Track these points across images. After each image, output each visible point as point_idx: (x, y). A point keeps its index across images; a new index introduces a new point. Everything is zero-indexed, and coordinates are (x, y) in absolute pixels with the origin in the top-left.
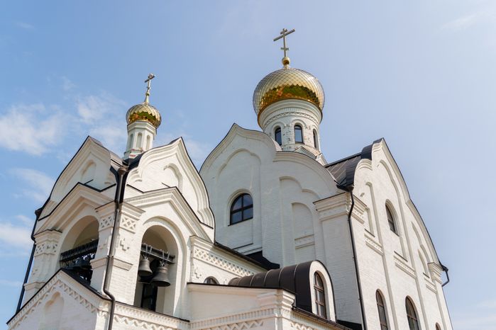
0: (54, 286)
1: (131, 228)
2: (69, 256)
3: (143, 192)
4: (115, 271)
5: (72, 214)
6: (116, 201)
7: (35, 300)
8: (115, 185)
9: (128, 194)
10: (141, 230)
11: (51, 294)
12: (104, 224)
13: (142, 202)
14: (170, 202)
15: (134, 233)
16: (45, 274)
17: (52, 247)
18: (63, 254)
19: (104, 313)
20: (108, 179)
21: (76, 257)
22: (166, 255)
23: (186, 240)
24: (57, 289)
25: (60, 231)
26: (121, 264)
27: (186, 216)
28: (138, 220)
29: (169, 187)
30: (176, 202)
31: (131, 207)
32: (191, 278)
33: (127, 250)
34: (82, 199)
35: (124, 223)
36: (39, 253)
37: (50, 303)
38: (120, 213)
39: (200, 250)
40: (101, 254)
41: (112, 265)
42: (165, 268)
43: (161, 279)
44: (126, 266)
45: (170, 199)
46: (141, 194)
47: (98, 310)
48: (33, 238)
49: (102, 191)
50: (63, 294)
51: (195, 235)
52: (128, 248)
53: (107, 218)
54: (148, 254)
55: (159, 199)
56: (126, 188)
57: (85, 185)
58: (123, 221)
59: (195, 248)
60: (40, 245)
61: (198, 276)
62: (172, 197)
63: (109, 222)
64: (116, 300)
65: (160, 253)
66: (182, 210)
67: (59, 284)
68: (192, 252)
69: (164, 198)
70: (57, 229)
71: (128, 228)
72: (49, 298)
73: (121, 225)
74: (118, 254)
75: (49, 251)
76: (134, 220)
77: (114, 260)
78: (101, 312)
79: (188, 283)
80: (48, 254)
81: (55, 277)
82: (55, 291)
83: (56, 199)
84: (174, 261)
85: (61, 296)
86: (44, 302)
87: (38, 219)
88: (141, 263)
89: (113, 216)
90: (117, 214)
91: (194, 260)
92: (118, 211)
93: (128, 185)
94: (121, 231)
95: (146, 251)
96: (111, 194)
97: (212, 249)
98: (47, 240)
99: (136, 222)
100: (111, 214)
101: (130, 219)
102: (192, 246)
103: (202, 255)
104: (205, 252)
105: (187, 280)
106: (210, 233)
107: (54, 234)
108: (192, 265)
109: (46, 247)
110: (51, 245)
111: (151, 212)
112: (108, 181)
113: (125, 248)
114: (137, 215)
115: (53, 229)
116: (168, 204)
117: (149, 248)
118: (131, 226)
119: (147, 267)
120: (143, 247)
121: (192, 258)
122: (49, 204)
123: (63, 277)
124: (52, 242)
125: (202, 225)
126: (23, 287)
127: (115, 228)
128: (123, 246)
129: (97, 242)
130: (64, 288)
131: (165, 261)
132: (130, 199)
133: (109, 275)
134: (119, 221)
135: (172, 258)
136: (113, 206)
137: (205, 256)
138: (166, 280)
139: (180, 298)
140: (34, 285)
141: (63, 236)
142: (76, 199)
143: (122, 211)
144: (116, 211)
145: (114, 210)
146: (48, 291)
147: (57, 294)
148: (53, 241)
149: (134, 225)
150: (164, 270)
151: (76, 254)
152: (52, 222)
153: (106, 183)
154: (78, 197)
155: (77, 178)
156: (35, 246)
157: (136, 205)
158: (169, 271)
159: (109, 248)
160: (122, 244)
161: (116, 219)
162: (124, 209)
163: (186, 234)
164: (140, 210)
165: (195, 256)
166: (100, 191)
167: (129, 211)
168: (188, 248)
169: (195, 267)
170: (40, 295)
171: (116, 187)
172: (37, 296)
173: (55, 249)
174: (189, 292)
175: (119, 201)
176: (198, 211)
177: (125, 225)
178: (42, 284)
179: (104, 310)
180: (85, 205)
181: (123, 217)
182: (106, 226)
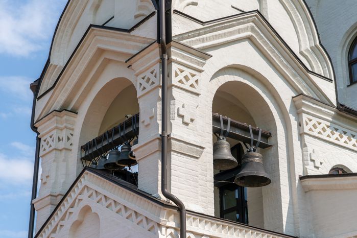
0: (80, 197)
1: (192, 86)
2: (95, 149)
3: (202, 23)
4: (176, 160)
5: (89, 79)
6: (159, 40)
7: (53, 223)
8: (153, 14)
9: (178, 27)
10: (208, 88)
11: (76, 210)
12: (144, 84)
13: (203, 40)
14: (249, 39)
15: (197, 95)
16: (62, 181)
17: (65, 139)
18: (84, 148)
19: (169, 231)
20: (140, 8)
21: (106, 149)
22: (256, 133)
23: (288, 104)
24: (86, 201)
25: (74, 111)
26: (185, 148)
27: (281, 62)
28: (200, 71)
29: (244, 13)
30: (261, 38)
31: (187, 49)
32: (305, 170)
33: (191, 125)
34: (101, 51)
35: (179, 78)
36: (47, 150)
37: (78, 224)
38: (170, 61)
39: (315, 120)
40: (147, 134)
41: (170, 150)
42: (257, 154)
43: (255, 173)
44: (193, 152)
45: (249, 33)
46: (199, 26)
47: (159, 225)
48: (34, 128)
49: (132, 29)
50: (95, 207)
51: (302, 94)
52: (192, 120)
53: (148, 74)
54: (225, 132)
55: (231, 33)
56: (174, 17)
57: (103, 27)
58: (177, 75)
59: (305, 117)
60: (47, 136)
61: (318, 164)
62: (252, 29)
63: (153, 79)
64: (187, 208)
65: (246, 130)
66: (273, 52)
67: (86, 194)
68: (300, 125)
69: (239, 31)
70: (69, 109)
71: (186, 86)
72: (75, 217)
73: (175, 81)
74: (177, 130)
75: (61, 145)
76: (194, 72)
77: (173, 141)
78: (164, 229)
79: (301, 178)
80: (61, 150)
81: (78, 183)
82: (82, 205)
83: (59, 61)
84: (271, 141)
85: (93, 210)
86: (68, 223)
87: (37, 98)
88: (216, 147)
89: (157, 68)
90: (165, 63)
91: (306, 137)
92: (166, 57)
93: (176, 11)
94: (175, 92)
95: (222, 127)
96: (149, 30)
97: (333, 118)
98: (57, 128)
99: (198, 76)
100: (154, 64)
101: (187, 72)
102: (298, 114)
103: (319, 128)
104: (324, 124)
105: (299, 172)
106: (329, 89)
107: (65, 117)
108: (303, 145)
109: (56, 140)
110: (64, 134)
111: (220, 58)
112: (141, 12)
113: (187, 120)
114: (198, 63)
115: (63, 109)
116: (246, 44)
117: (225, 122)
118: (190, 82)
119: (226, 153)
120: (216, 120)
121: (301, 135)
122: (50, 70)
123: (91, 180)
124: (65, 131)
125: (311, 75)
126: (32, 205)
127: (166, 88)
128: (182, 117)
129: (136, 118)
130: (95, 198)
131: (255, 142)
132: (182, 36)
133: (167, 167)
134: (169, 75)
135: (266, 136)
136: (156, 51)
137: (324, 130)
138: (262, 174)
139: (291, 204)
140: (48, 200)
141: (80, 119)
142: (91, 54)
143: (173, 57)
144: (162, 59)
145: (159, 58)
146: (72, 206)
147: (87, 209)
148: (66, 127)
149: (197, 81)
150: (257, 157)
151: (105, 143)
152: (59, 97)
153: (136, 17)
154: (94, 50)
155: (88, 19)
156: (39, 140)
157: (195, 47)
158: (264, 158)
159: (160, 122)
160: (181, 113)
161: (165, 73)
162: (176, 54)
163: (286, 95)
164: (203, 54)
165: (306, 130)
166: (129, 31)
167: (184, 57)
168: (292, 118)
169: (310, 149)
170: (60, 214)
171: (155, 17)
172: (55, 216)
173: (70, 142)
174: (306, 192)
175: (164, 40)
176: (301, 53)
177: (180, 81)
178: (60, 198)
179: (168, 224)
180: (108, 61)
181: (175, 67)
182: (149, 87)
